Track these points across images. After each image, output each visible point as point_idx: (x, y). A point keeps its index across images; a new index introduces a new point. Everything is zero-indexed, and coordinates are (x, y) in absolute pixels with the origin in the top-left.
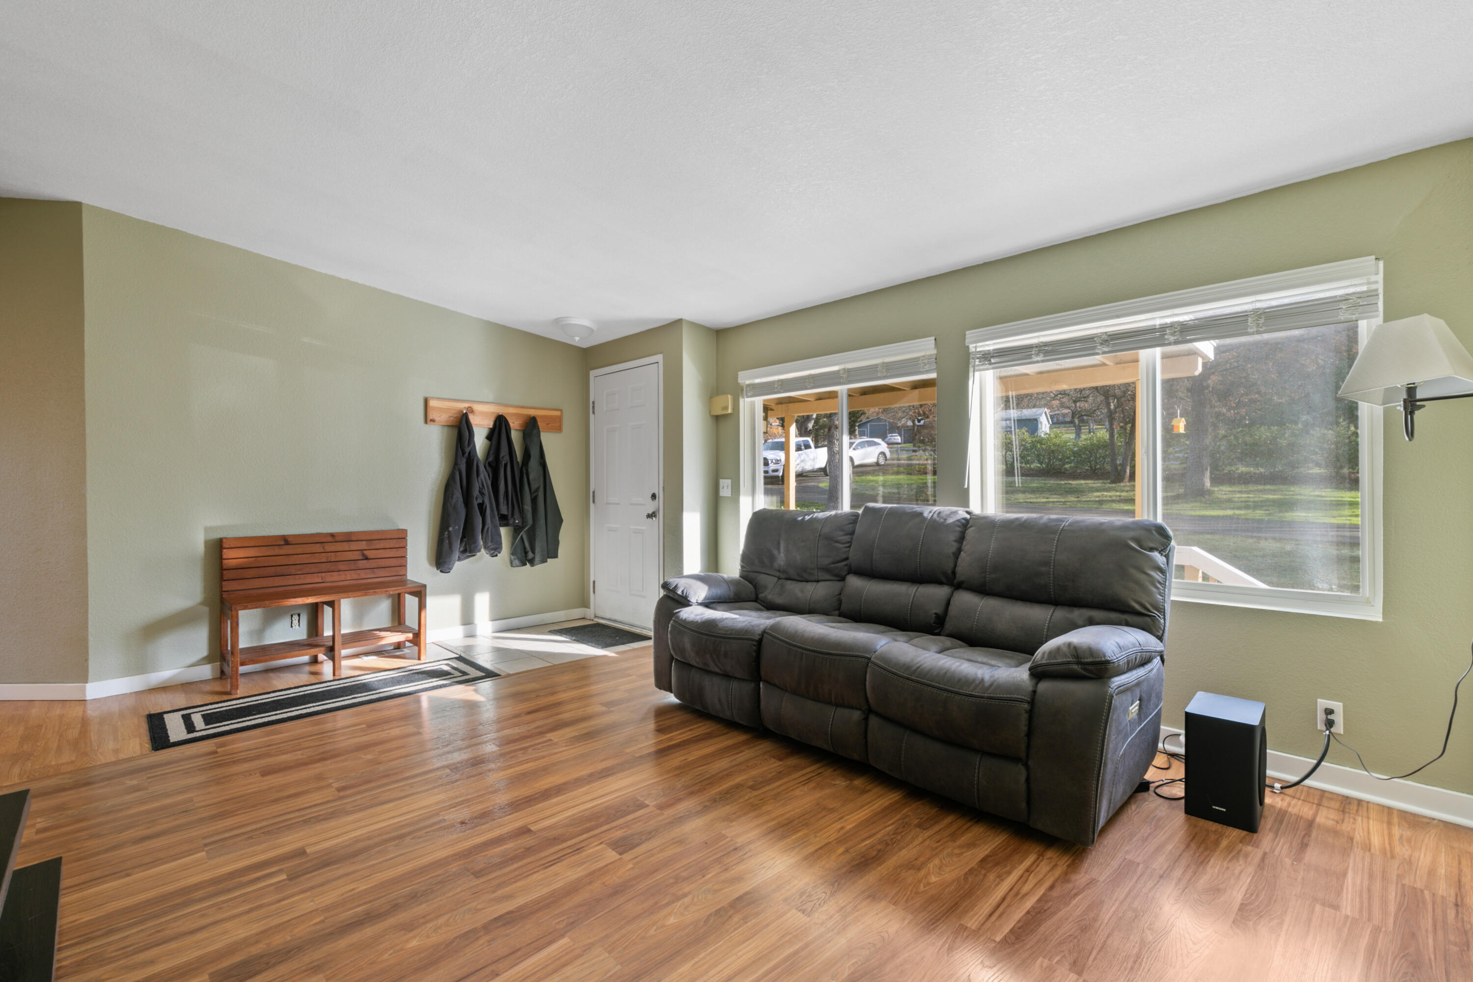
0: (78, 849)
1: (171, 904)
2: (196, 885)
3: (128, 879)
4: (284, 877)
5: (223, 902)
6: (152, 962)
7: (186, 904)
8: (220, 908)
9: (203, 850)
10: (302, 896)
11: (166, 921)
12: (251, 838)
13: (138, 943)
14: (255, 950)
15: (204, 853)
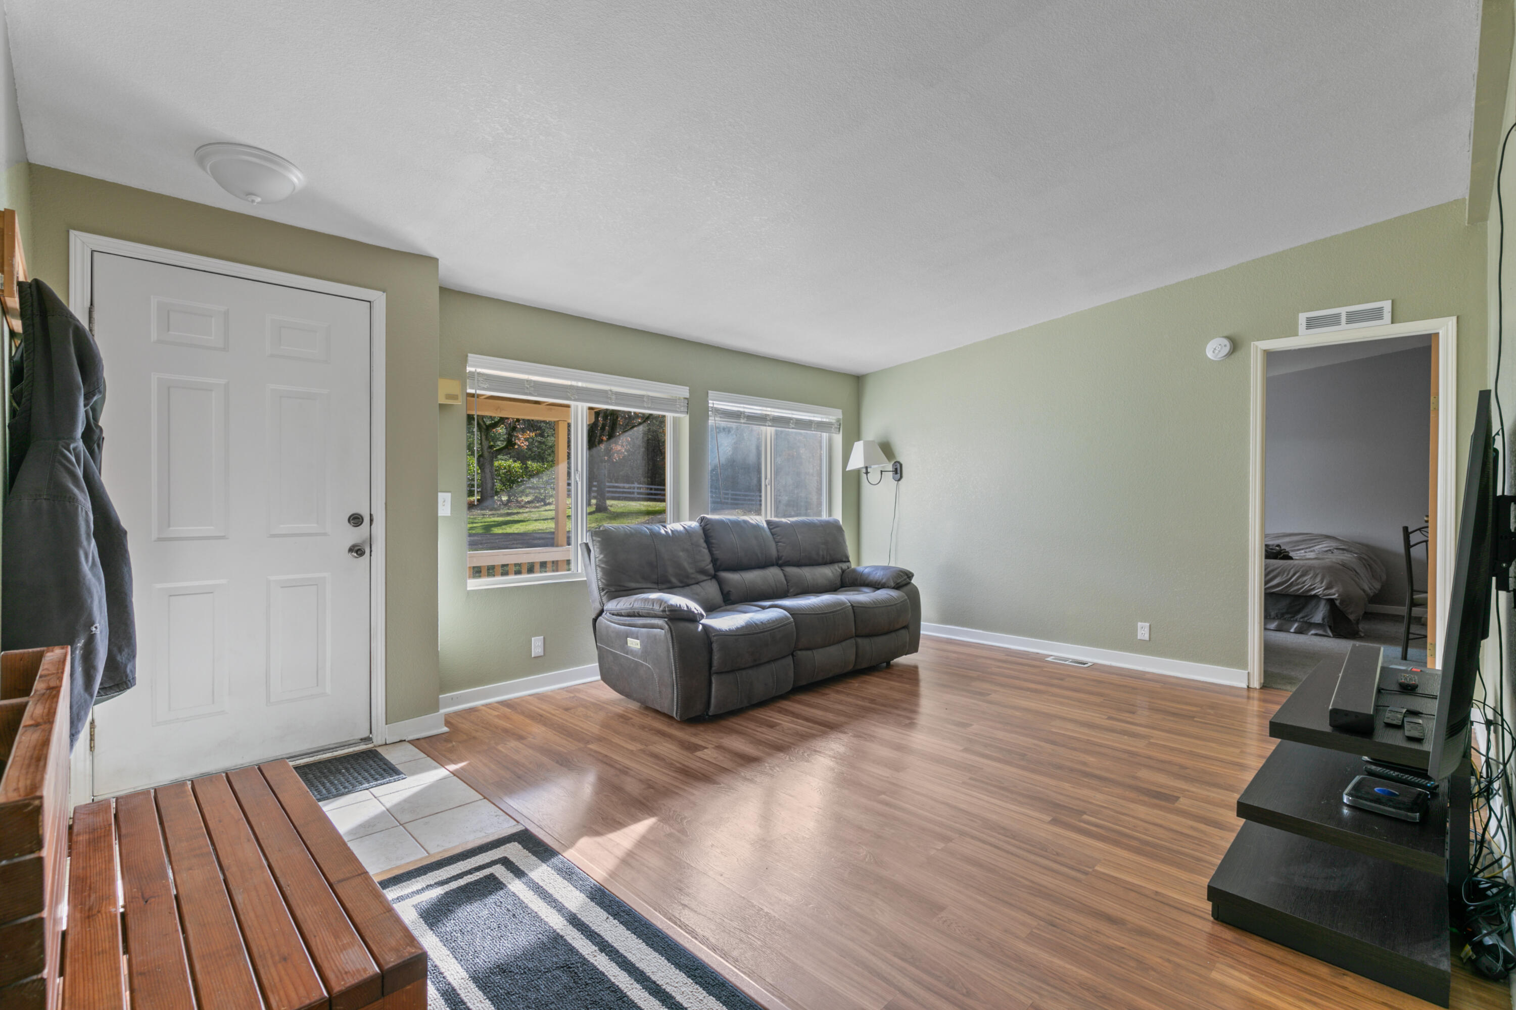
0: (1169, 961)
1: (1154, 850)
2: (1129, 850)
3: (1159, 890)
4: (1085, 817)
5: (1129, 829)
6: (1192, 827)
7: (1147, 843)
8: (1134, 826)
9: (1094, 870)
10: (1094, 801)
11: (1166, 842)
12: (1058, 854)
13: (1190, 842)
14: (1146, 799)
15: (1097, 868)
